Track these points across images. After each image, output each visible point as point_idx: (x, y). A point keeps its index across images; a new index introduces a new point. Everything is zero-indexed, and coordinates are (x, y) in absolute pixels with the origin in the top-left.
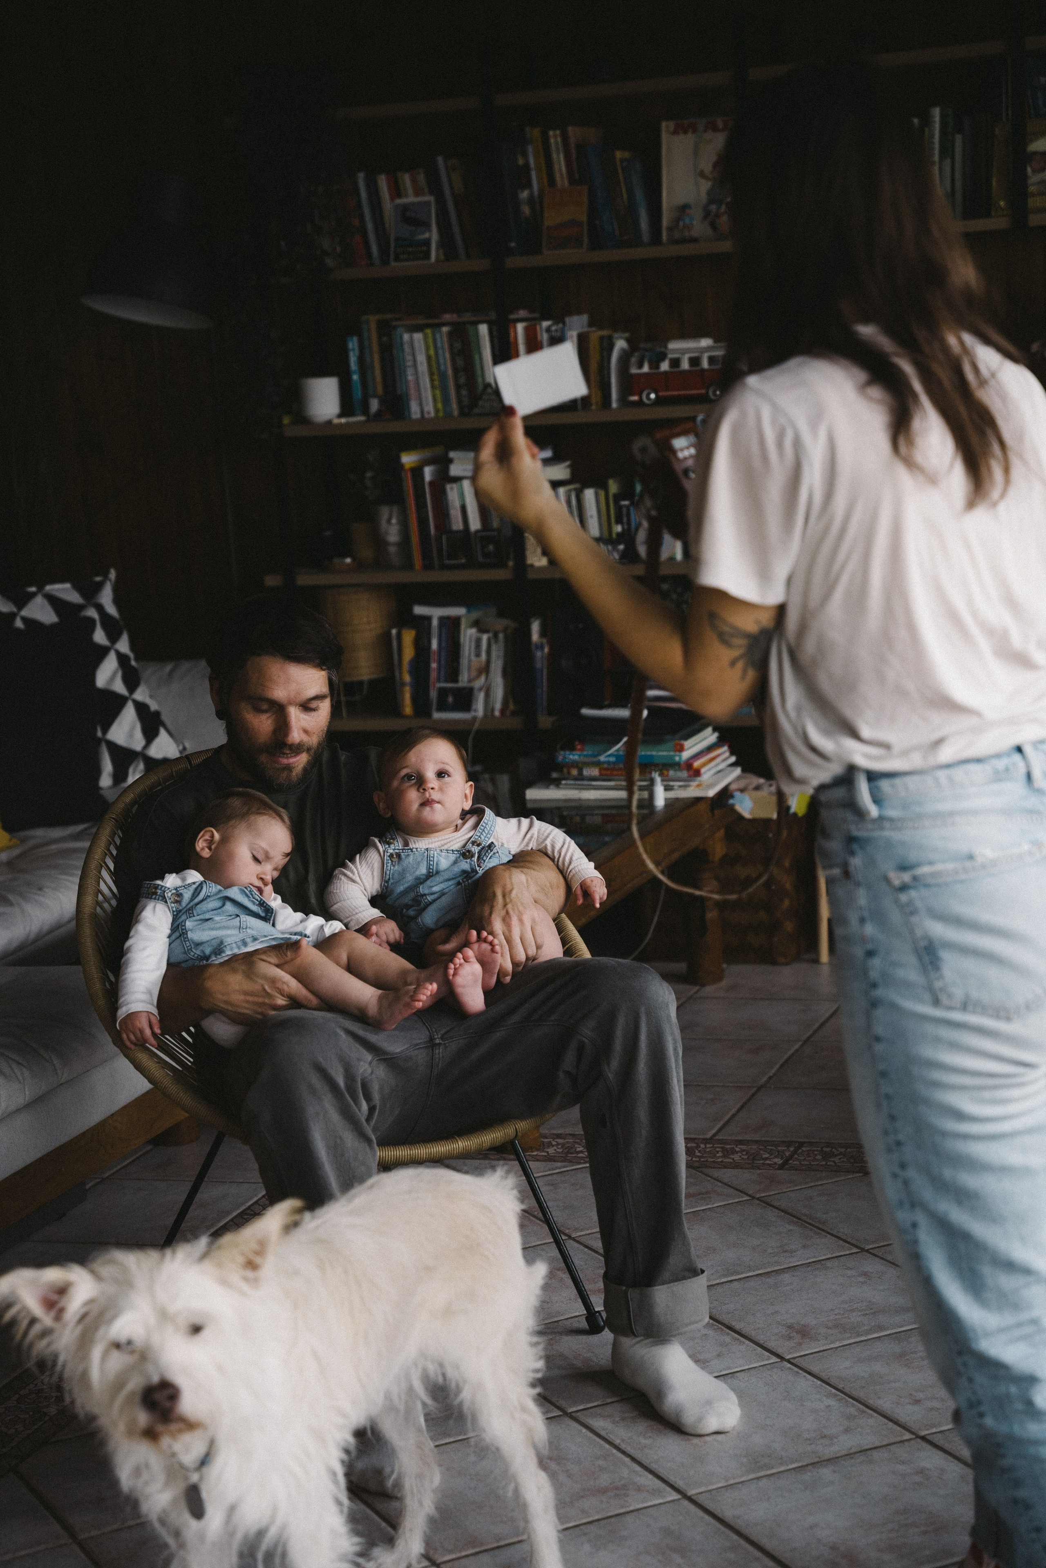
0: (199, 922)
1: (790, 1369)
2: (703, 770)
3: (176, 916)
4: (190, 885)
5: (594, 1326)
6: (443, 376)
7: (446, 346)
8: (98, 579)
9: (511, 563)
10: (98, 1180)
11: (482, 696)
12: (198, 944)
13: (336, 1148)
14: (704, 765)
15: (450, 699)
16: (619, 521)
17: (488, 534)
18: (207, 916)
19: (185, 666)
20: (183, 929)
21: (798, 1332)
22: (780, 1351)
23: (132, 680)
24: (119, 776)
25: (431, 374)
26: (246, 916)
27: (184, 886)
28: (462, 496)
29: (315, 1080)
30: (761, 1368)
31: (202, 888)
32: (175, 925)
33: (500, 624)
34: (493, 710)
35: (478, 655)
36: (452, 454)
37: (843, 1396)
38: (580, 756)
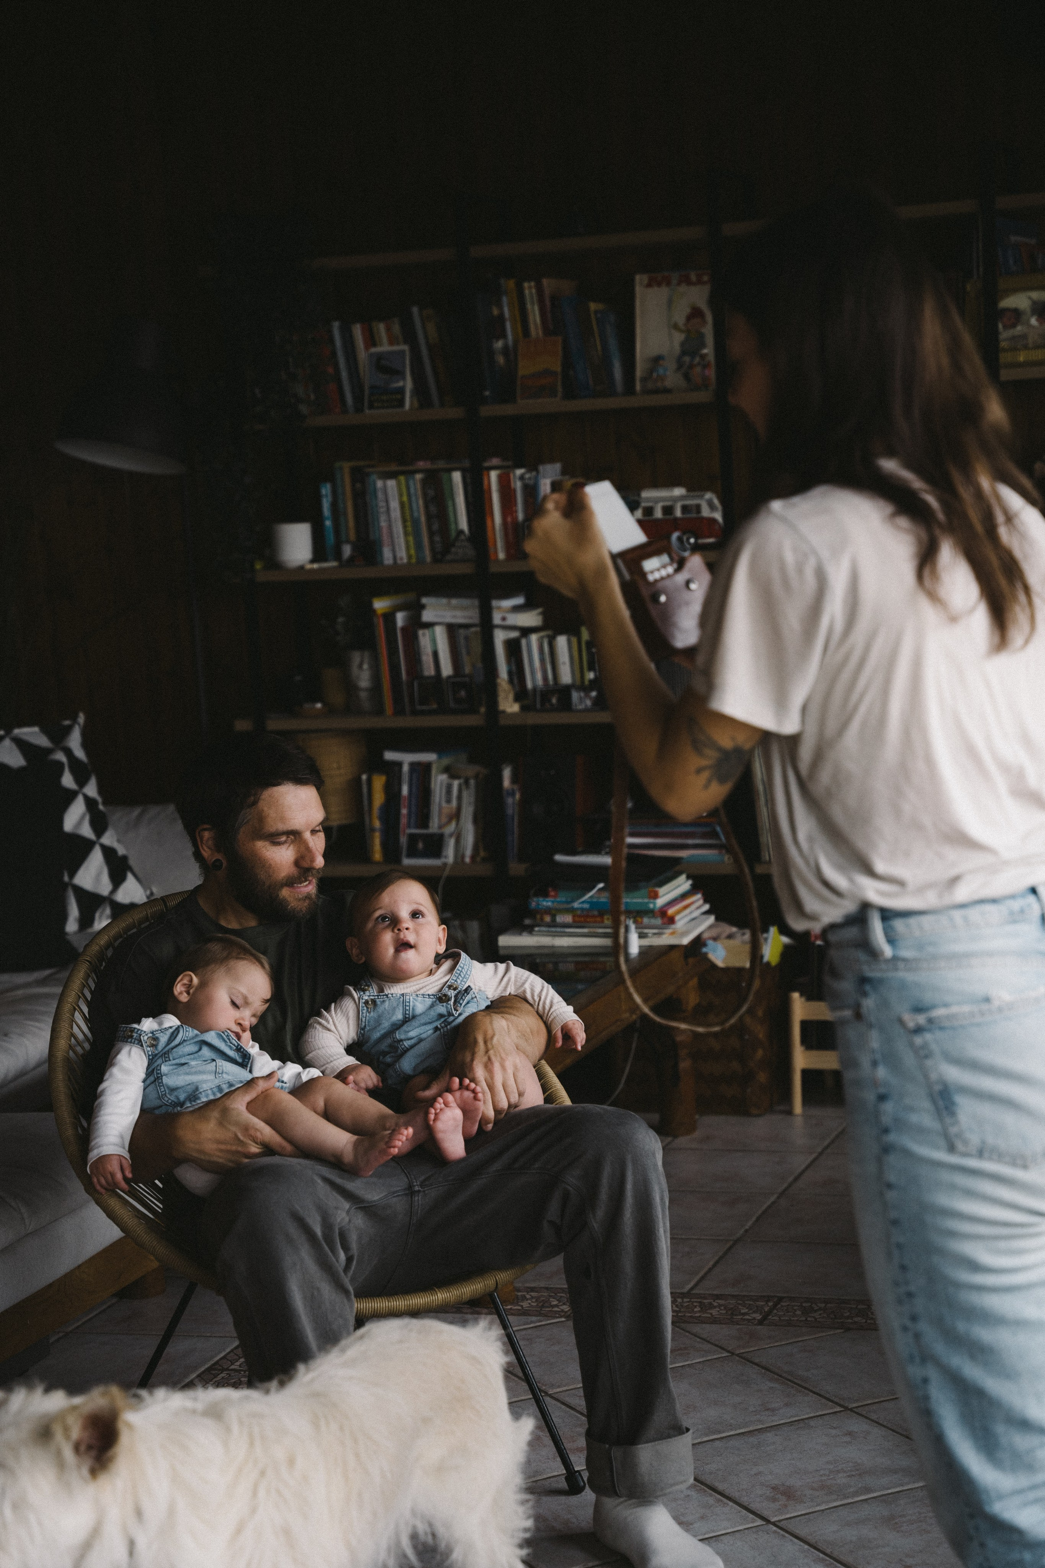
0: (174, 1067)
1: (775, 1532)
2: (677, 918)
3: (152, 1060)
4: (166, 1029)
5: (573, 1486)
6: (416, 522)
7: (419, 493)
8: (67, 723)
9: (483, 710)
10: (61, 1334)
11: (452, 842)
12: (173, 1090)
13: (313, 1300)
14: (679, 912)
15: (420, 845)
16: (591, 668)
17: (458, 679)
18: (183, 1061)
19: (153, 810)
20: (158, 1074)
21: (784, 1493)
22: (765, 1513)
23: (99, 824)
24: (86, 921)
25: (404, 521)
26: (222, 1061)
27: (160, 1030)
28: (434, 641)
29: (293, 1230)
30: (746, 1531)
31: (179, 1032)
32: (150, 1069)
33: (471, 770)
34: (463, 857)
35: (449, 801)
36: (424, 600)
37: (832, 1561)
38: (553, 902)
